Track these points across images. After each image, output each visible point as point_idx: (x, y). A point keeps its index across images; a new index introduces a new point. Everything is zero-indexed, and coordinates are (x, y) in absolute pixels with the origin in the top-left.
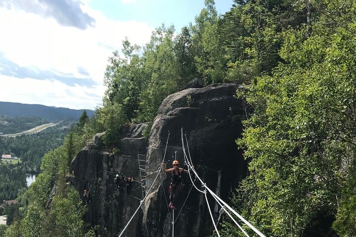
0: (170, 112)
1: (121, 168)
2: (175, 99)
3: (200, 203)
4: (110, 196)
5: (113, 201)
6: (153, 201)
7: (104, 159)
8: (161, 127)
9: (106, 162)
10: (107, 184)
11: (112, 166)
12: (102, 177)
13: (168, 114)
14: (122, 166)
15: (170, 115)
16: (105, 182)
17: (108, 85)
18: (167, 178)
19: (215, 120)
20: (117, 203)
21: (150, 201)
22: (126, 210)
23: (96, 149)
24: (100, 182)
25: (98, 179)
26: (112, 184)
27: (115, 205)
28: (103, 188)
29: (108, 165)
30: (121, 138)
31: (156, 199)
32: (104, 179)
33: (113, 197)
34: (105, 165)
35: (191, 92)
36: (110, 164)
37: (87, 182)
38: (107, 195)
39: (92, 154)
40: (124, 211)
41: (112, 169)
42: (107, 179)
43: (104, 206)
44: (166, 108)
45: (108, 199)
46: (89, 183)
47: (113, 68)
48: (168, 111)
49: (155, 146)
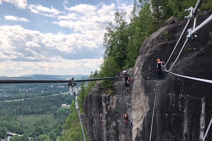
0: (149, 50)
1: (115, 105)
2: (153, 38)
3: (185, 131)
4: (109, 127)
5: (112, 131)
6: (139, 131)
7: (103, 100)
8: (142, 64)
9: (104, 102)
10: (106, 118)
11: (108, 104)
12: (102, 113)
13: (147, 52)
14: (116, 104)
15: (149, 52)
16: (105, 117)
17: (106, 47)
18: (150, 110)
19: (195, 49)
20: (114, 132)
21: (136, 131)
22: (121, 137)
23: (97, 92)
24: (102, 117)
25: (100, 115)
26: (109, 118)
27: (113, 133)
28: (104, 121)
29: (106, 104)
30: (114, 82)
31: (141, 129)
32: (104, 114)
33: (111, 128)
34: (104, 104)
35: (168, 28)
36: (107, 103)
37: (93, 118)
38: (107, 126)
39: (95, 96)
40: (120, 138)
41: (109, 107)
42: (106, 114)
43: (106, 134)
44: (146, 47)
45: (107, 129)
46: (94, 118)
47: (109, 35)
48: (147, 49)
49: (138, 82)
